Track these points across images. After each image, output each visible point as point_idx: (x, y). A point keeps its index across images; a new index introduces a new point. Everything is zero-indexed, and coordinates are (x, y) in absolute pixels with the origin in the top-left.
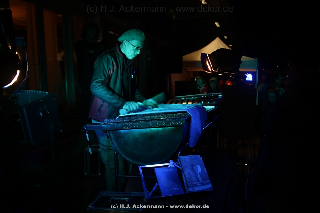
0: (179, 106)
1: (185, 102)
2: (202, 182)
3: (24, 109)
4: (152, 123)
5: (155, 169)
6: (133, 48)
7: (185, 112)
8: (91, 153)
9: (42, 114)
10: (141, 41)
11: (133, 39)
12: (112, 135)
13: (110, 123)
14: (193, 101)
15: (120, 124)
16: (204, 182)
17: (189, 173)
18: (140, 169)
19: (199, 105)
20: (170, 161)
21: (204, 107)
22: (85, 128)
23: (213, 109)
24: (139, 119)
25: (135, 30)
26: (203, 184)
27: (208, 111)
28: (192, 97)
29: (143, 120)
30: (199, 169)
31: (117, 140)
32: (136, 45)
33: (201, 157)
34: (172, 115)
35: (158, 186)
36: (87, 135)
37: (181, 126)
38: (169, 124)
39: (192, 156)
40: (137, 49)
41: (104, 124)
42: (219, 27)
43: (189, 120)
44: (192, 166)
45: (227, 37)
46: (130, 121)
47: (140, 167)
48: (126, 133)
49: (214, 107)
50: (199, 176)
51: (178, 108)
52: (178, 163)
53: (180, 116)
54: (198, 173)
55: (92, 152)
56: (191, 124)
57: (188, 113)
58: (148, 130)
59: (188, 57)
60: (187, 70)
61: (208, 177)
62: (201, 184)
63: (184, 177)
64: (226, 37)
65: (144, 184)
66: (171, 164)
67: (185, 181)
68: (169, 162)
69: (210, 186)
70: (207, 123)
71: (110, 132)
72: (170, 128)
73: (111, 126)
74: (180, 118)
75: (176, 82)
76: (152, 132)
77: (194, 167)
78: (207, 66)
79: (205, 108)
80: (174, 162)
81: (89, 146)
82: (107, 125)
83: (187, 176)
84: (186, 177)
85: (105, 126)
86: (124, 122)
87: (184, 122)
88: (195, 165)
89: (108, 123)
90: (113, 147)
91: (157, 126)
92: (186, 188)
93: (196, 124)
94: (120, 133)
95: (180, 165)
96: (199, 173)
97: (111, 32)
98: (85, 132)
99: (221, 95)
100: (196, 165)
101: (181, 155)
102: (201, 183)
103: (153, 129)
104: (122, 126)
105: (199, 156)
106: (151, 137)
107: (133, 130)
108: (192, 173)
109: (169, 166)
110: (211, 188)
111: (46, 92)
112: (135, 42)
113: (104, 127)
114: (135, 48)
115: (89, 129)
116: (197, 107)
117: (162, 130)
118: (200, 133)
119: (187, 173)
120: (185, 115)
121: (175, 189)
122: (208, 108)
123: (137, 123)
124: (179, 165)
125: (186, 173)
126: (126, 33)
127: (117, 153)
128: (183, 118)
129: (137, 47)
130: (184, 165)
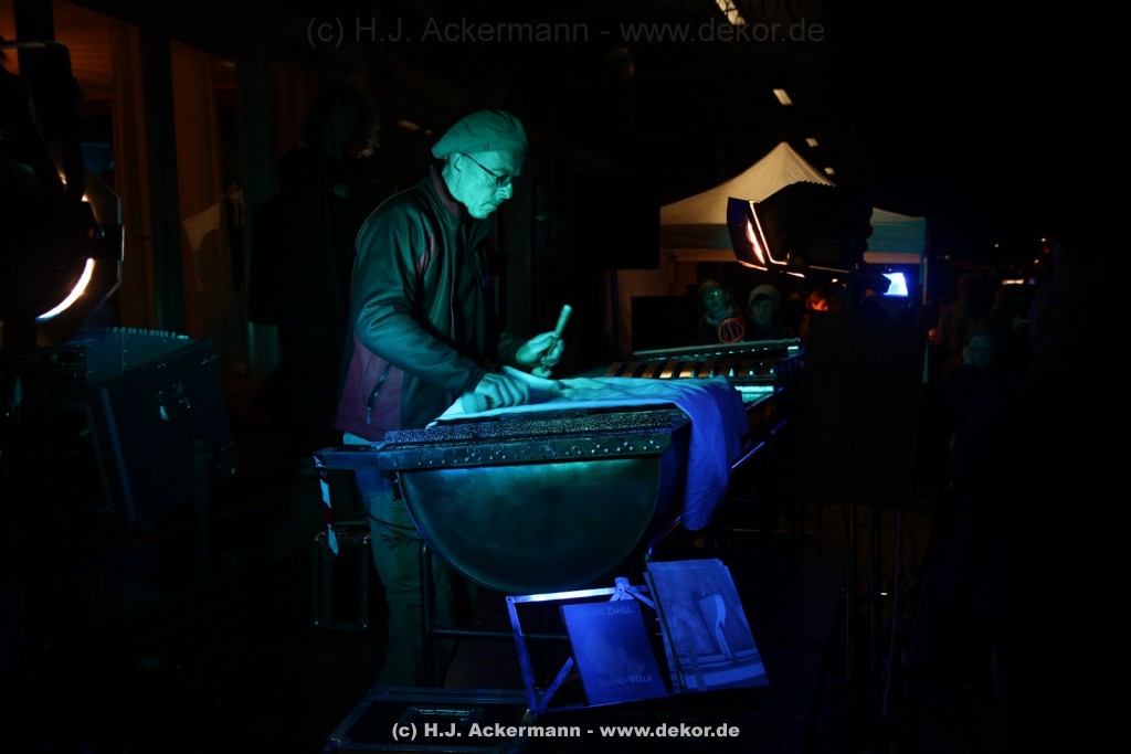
0: (651, 387)
1: (667, 371)
2: (730, 656)
3: (105, 393)
4: (553, 446)
5: (565, 607)
6: (487, 178)
7: (672, 406)
8: (335, 550)
9: (166, 411)
10: (514, 154)
11: (486, 148)
12: (411, 487)
13: (405, 444)
14: (698, 369)
15: (441, 449)
16: (738, 654)
17: (684, 623)
18: (509, 606)
19: (719, 383)
20: (618, 580)
21: (738, 388)
22: (317, 461)
23: (767, 396)
24: (507, 432)
25: (488, 114)
26: (735, 664)
27: (750, 403)
28: (692, 353)
29: (522, 436)
30: (720, 608)
31: (428, 504)
32: (496, 166)
33: (726, 568)
34: (624, 416)
35: (575, 669)
36: (325, 487)
37: (656, 456)
38: (612, 447)
39: (695, 564)
40: (501, 181)
41: (383, 449)
42: (786, 106)
43: (683, 434)
44: (696, 597)
45: (818, 140)
46: (476, 439)
47: (512, 601)
48: (460, 482)
49: (770, 389)
50: (719, 633)
51: (645, 392)
52: (644, 588)
53: (652, 422)
54: (717, 624)
55: (341, 547)
56: (692, 449)
57: (681, 411)
58: (538, 469)
59: (678, 212)
60: (673, 257)
61: (752, 640)
62: (729, 662)
63: (666, 639)
64: (812, 142)
65: (524, 660)
66: (619, 591)
67: (668, 650)
68: (612, 585)
69: (757, 670)
70: (747, 445)
71: (406, 476)
72: (618, 461)
73: (411, 454)
74: (652, 427)
75: (635, 300)
76: (553, 476)
77: (703, 603)
78: (750, 245)
79: (740, 392)
80: (632, 584)
81: (330, 526)
82: (395, 452)
83: (678, 635)
84: (673, 636)
85: (386, 454)
86: (453, 441)
87: (667, 442)
88: (703, 593)
89: (397, 444)
90: (415, 529)
91: (570, 454)
92: (674, 677)
93: (708, 447)
94: (441, 480)
95: (653, 595)
96: (720, 623)
97: (406, 124)
98: (316, 476)
99: (796, 348)
100: (707, 595)
101: (655, 558)
102: (727, 660)
103: (556, 466)
104: (448, 454)
105: (721, 563)
106: (550, 495)
107: (488, 469)
108: (694, 624)
109: (614, 599)
110: (760, 677)
111: (179, 334)
112: (492, 159)
113: (383, 459)
114: (492, 179)
115: (330, 467)
116: (714, 389)
117: (591, 471)
118: (725, 481)
119: (678, 624)
120: (669, 419)
121: (634, 679)
122: (750, 392)
123: (502, 445)
124: (647, 594)
125: (673, 623)
126: (459, 126)
127: (429, 552)
128: (664, 427)
129: (499, 174)
130: (665, 594)
